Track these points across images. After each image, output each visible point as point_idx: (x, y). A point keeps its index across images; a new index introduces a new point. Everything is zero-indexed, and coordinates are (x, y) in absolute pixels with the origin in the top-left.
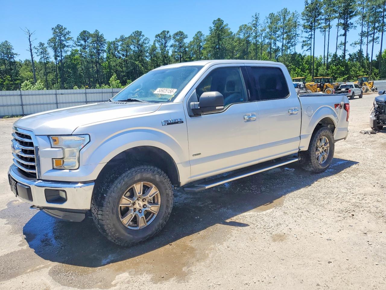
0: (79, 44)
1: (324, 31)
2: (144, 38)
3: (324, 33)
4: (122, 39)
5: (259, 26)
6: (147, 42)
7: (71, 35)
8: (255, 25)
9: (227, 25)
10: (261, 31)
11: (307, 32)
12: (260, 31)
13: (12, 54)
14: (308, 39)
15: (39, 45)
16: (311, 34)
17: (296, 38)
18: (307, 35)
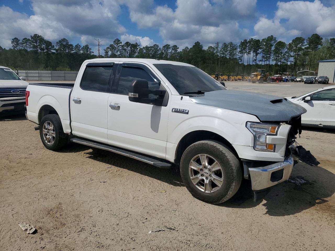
3: (248, 55)
4: (146, 47)
8: (217, 48)
9: (202, 45)
10: (220, 50)
11: (241, 54)
13: (90, 52)
18: (241, 55)
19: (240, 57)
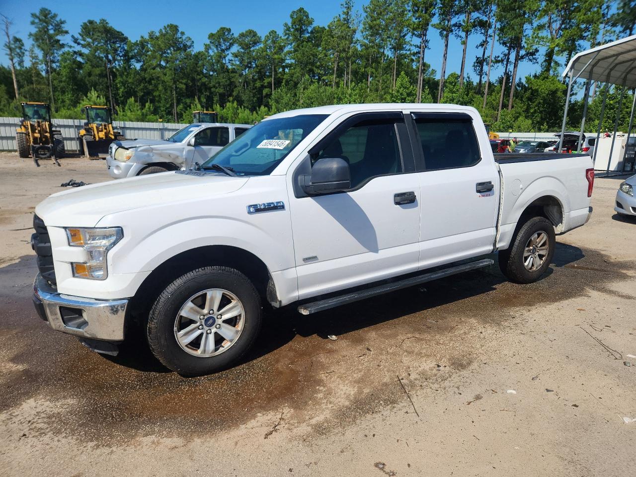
0: (82, 42)
2: (184, 37)
6: (189, 44)
7: (65, 27)
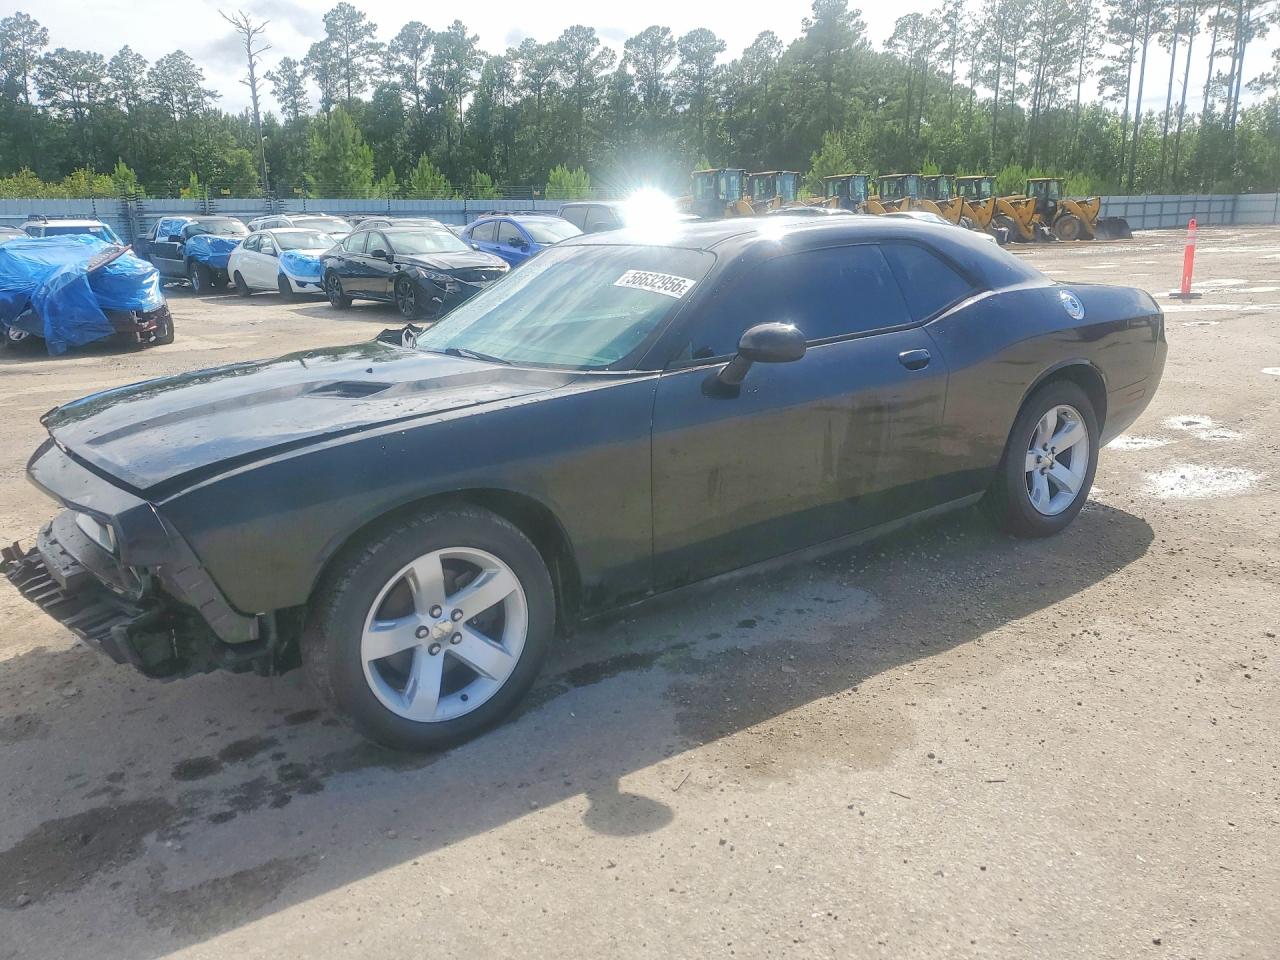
0: (396, 64)
1: (1170, 41)
2: (598, 49)
3: (1172, 46)
4: (527, 50)
5: (967, 20)
6: (605, 62)
7: (377, 37)
8: (952, 18)
9: (858, 12)
10: (974, 35)
11: (1118, 42)
12: (969, 36)
13: (200, 94)
14: (1121, 64)
15: (280, 67)
16: (1132, 48)
17: (1086, 60)
18: (1116, 50)
19: (1110, 64)
